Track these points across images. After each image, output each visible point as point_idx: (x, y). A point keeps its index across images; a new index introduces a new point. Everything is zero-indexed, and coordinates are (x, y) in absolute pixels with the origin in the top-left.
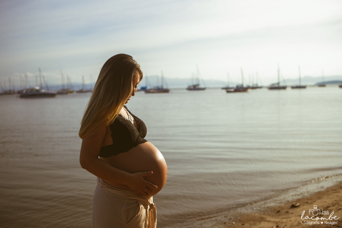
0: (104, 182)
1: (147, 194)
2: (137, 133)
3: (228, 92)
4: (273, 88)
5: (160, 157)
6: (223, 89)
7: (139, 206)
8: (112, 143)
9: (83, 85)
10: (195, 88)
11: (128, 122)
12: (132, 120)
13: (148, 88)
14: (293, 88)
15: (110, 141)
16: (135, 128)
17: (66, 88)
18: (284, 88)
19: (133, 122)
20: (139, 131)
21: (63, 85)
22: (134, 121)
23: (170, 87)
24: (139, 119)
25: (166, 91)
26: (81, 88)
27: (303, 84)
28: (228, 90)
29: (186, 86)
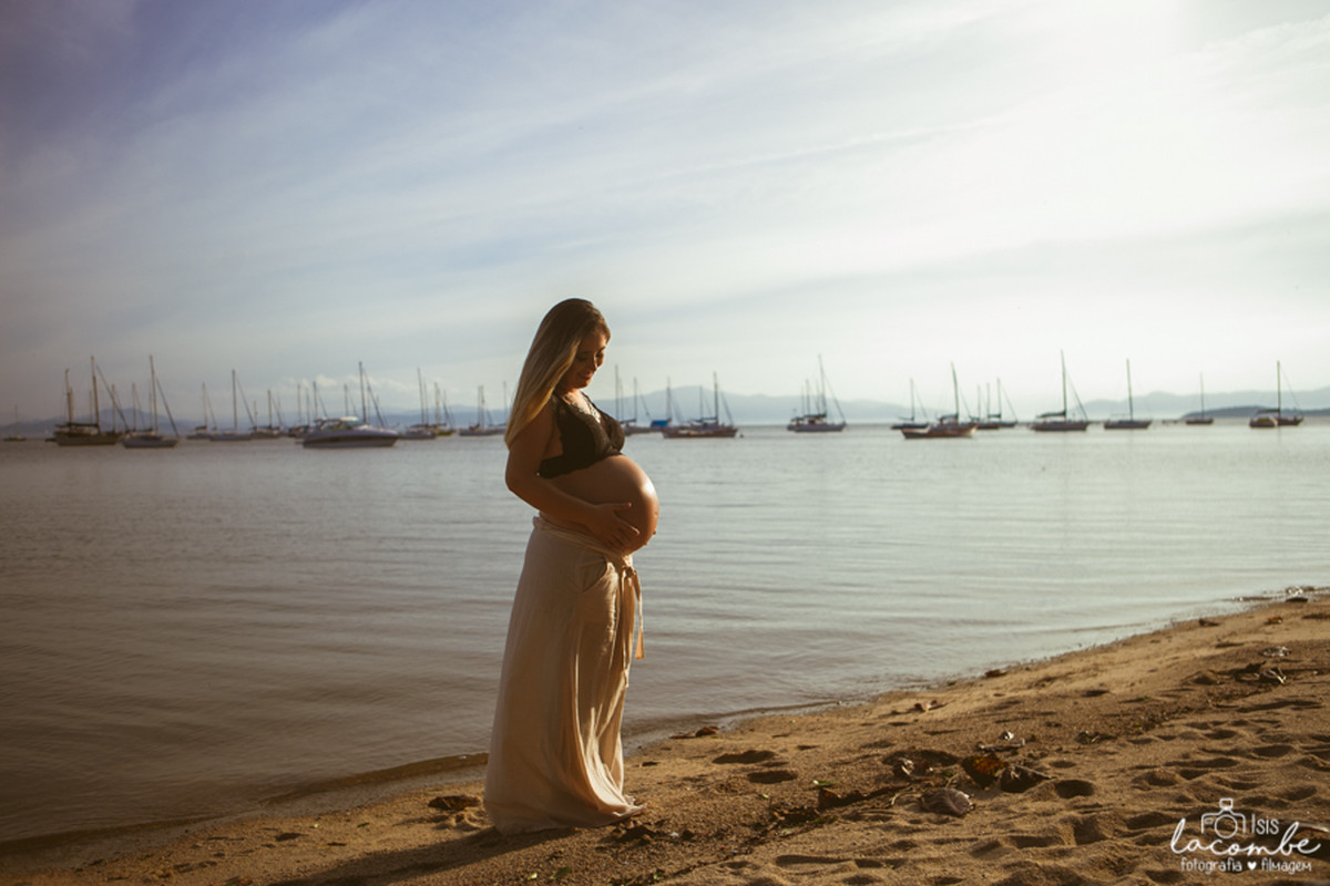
0: (547, 520)
1: (621, 544)
2: (605, 439)
3: (909, 436)
4: (1044, 427)
5: (648, 488)
6: (896, 427)
7: (605, 564)
8: (561, 452)
9: (481, 414)
10: (813, 424)
11: (591, 418)
12: (597, 417)
13: (675, 423)
14: (1109, 426)
15: (558, 450)
16: (601, 428)
17: (432, 422)
18: (1081, 426)
19: (599, 421)
20: (609, 436)
21: (424, 414)
22: (601, 419)
23: (737, 423)
24: (610, 418)
25: (729, 432)
26: (475, 422)
27: (1138, 416)
28: (910, 431)
29: (787, 422)
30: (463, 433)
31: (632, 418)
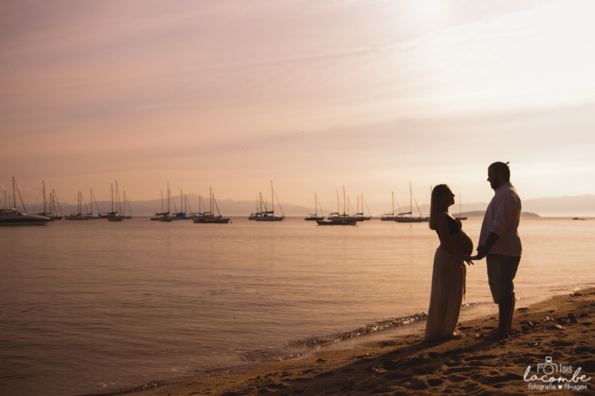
10: (266, 217)
29: (249, 215)
30: (68, 218)
31: (167, 212)
